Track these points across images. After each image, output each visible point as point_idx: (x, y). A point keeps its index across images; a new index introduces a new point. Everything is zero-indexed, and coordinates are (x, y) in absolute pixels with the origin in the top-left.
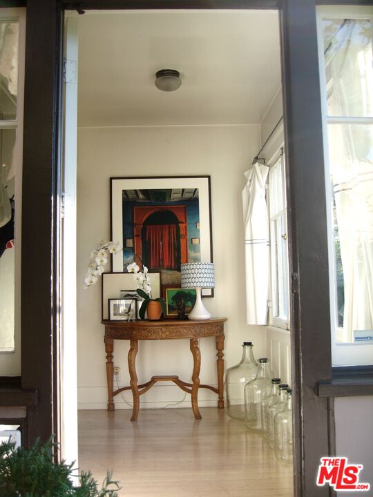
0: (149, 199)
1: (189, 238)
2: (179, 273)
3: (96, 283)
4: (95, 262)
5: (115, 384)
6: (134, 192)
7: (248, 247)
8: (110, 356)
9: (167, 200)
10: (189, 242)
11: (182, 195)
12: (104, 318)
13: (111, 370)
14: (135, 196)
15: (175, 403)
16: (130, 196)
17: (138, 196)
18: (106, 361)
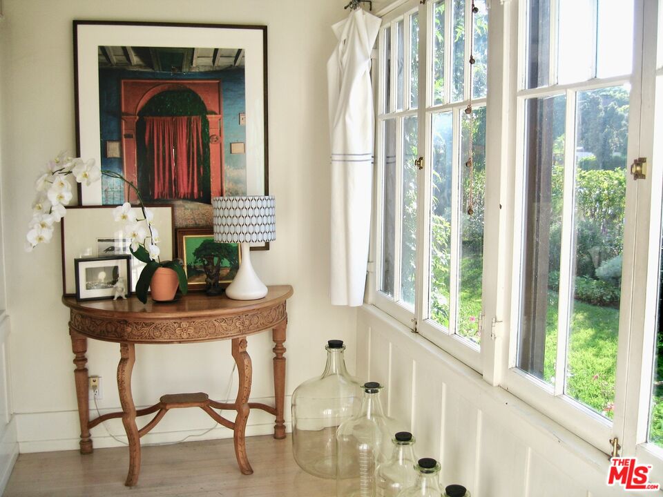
0: (150, 65)
1: (225, 141)
2: (207, 207)
3: (51, 240)
4: (46, 198)
5: (92, 405)
6: (121, 52)
7: (337, 168)
8: (80, 359)
9: (185, 70)
10: (225, 150)
11: (214, 61)
12: (68, 291)
13: (83, 380)
14: (123, 58)
15: (198, 433)
16: (114, 59)
17: (128, 59)
18: (74, 367)
